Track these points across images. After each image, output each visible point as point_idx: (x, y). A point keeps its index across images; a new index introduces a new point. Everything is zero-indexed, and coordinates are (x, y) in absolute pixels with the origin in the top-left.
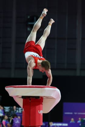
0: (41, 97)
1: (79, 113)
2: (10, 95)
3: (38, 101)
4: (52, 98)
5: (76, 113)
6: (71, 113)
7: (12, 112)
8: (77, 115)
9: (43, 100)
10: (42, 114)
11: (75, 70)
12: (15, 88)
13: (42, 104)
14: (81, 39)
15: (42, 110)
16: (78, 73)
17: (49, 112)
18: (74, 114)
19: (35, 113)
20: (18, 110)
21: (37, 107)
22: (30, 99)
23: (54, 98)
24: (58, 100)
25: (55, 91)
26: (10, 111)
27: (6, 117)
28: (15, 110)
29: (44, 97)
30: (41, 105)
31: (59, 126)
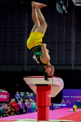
0: (50, 85)
1: (74, 97)
2: (27, 83)
3: (47, 87)
4: (58, 86)
5: (71, 97)
6: (68, 97)
7: (26, 96)
8: (73, 98)
9: (51, 87)
10: (50, 98)
11: (71, 65)
12: (31, 78)
13: (50, 90)
14: (75, 43)
15: (50, 94)
16: (73, 68)
17: (55, 96)
18: (70, 97)
19: (45, 96)
20: (31, 95)
21: (47, 92)
22: (42, 87)
25: (60, 80)
27: (22, 100)
28: (28, 95)
29: (52, 85)
30: (49, 91)
31: (60, 106)
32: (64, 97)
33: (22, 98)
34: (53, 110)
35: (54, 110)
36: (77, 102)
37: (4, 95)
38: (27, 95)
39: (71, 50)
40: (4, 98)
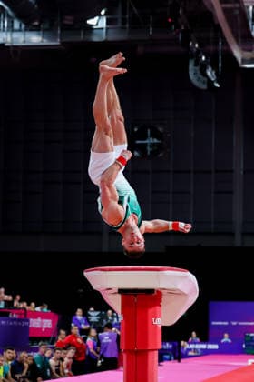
0: (158, 291)
1: (241, 323)
2: (95, 287)
3: (151, 298)
4: (181, 294)
5: (234, 323)
6: (226, 323)
7: (105, 321)
9: (161, 297)
11: (232, 234)
13: (160, 306)
14: (242, 172)
15: (160, 317)
16: (238, 241)
17: (175, 321)
18: (230, 324)
21: (150, 311)
22: (135, 296)
23: (184, 294)
24: (193, 298)
25: (186, 277)
26: (101, 321)
27: (93, 332)
28: (110, 318)
30: (158, 307)
31: (202, 349)
32: (214, 323)
33: (94, 328)
34: (179, 361)
35: (182, 361)
36: (248, 339)
37: (44, 320)
38: (107, 319)
39: (231, 192)
40: (44, 327)
